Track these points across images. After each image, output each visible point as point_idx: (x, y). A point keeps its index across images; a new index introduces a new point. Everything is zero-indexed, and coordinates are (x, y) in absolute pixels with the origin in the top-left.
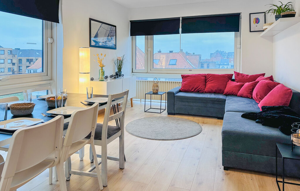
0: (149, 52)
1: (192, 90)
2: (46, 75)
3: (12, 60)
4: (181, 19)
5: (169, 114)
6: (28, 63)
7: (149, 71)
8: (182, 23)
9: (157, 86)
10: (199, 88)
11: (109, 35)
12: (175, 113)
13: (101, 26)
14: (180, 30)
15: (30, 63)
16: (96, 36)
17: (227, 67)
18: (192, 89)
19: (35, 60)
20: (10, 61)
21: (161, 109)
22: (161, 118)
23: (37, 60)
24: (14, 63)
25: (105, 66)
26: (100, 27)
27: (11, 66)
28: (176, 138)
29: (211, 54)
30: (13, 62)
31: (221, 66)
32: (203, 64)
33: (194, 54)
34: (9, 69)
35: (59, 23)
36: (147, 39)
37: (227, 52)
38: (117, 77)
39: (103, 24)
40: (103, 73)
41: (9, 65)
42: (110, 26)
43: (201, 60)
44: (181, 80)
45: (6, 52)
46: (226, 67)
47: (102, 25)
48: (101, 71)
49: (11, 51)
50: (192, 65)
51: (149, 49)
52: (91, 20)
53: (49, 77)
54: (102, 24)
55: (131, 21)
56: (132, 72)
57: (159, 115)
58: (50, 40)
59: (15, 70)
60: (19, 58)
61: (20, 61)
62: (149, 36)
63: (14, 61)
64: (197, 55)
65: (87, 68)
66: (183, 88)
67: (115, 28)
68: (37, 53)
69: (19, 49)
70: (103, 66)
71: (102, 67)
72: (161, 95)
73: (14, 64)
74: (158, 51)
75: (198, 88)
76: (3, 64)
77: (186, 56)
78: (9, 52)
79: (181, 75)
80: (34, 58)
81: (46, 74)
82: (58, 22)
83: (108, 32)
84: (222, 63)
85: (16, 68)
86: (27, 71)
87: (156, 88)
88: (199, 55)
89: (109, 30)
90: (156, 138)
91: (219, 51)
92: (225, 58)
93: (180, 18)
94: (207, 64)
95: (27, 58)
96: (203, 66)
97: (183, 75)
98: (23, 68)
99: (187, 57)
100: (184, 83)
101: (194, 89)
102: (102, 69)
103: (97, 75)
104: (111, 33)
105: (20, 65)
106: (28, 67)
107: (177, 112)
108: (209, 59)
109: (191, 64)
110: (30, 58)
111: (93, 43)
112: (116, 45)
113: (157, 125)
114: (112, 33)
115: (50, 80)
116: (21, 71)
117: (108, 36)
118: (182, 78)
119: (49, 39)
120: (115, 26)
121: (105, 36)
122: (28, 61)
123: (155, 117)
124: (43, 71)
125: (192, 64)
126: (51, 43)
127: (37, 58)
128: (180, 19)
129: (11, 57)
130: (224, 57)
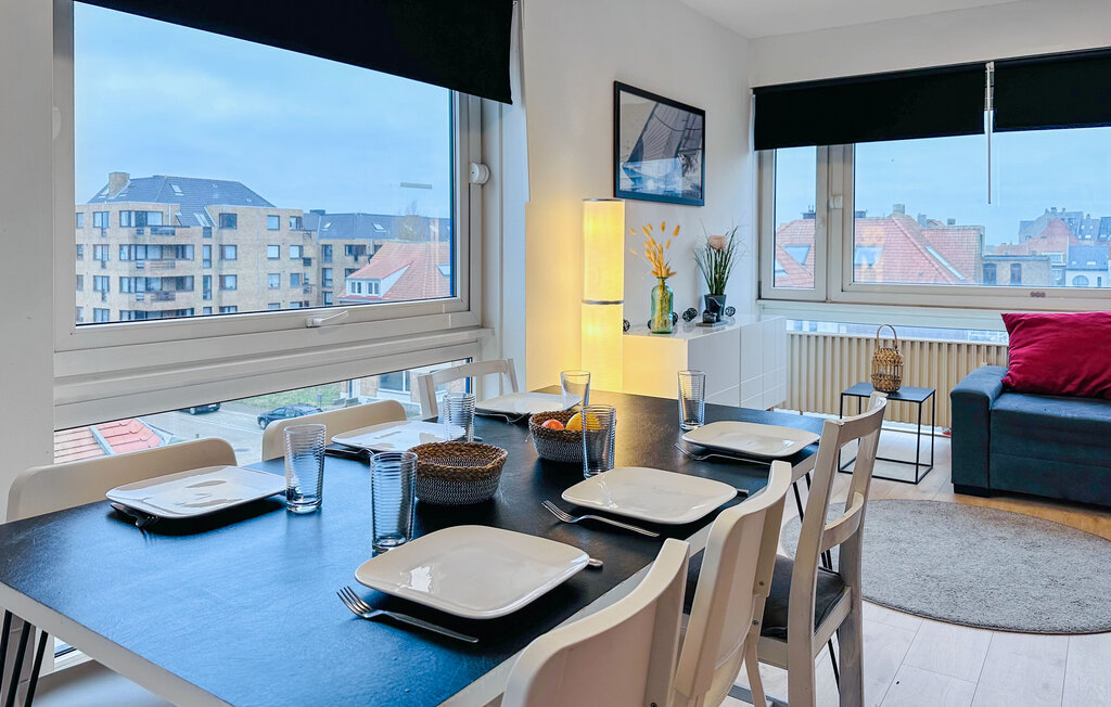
0: (836, 217)
1: (1070, 388)
2: (466, 308)
3: (301, 247)
4: (990, 68)
5: (960, 489)
6: (351, 258)
7: (835, 294)
8: (995, 86)
9: (897, 363)
10: (1104, 377)
11: (679, 147)
12: (992, 486)
13: (653, 113)
14: (989, 116)
15: (356, 259)
16: (636, 156)
17: (1099, 279)
18: (1068, 381)
19: (372, 248)
20: (295, 253)
21: (917, 464)
22: (931, 509)
23: (376, 248)
24: (310, 259)
25: (673, 274)
26: (650, 118)
27: (298, 267)
28: (1060, 624)
29: (1022, 222)
30: (305, 256)
31: (1070, 276)
32: (994, 265)
33: (951, 222)
34: (295, 277)
35: (511, 103)
36: (824, 163)
37: (1096, 216)
38: (718, 320)
39: (661, 105)
40: (668, 300)
41: (292, 263)
42: (684, 114)
43: (985, 248)
44: (1002, 338)
45: (285, 223)
46: (1092, 278)
47: (657, 110)
48: (659, 292)
49: (299, 220)
50: (950, 268)
51: (838, 203)
52: (619, 87)
53: (472, 318)
54: (656, 106)
55: (756, 91)
56: (760, 298)
57: (910, 492)
58: (477, 174)
59: (310, 282)
60: (324, 242)
61: (326, 250)
62: (837, 149)
63: (309, 252)
64: (964, 229)
65: (611, 281)
66: (1018, 376)
67: (699, 118)
68: (378, 227)
69: (322, 213)
70: (669, 275)
71: (663, 279)
72: (920, 403)
73: (307, 262)
74: (805, 214)
75: (1097, 376)
76: (276, 263)
77: (921, 230)
78: (294, 221)
79: (1004, 316)
80: (369, 243)
81: (467, 304)
82: (505, 97)
83: (678, 137)
84: (1074, 263)
85: (312, 274)
86: (348, 285)
87: (889, 371)
88: (975, 228)
89: (681, 126)
90: (954, 616)
91: (1059, 210)
92: (1086, 242)
93: (988, 65)
94: (1012, 265)
95: (349, 242)
96: (994, 274)
97: (1013, 316)
98: (336, 275)
99: (927, 235)
100: (1021, 351)
101: (1077, 382)
102: (664, 287)
103: (646, 311)
104: (687, 139)
105: (326, 266)
106: (351, 271)
107: (1004, 487)
108: (1015, 243)
109: (945, 263)
110: (357, 242)
111: (626, 184)
112: (702, 189)
113: (927, 542)
114: (689, 142)
115: (477, 327)
116: (328, 284)
117: (678, 151)
118: (1010, 328)
119: (476, 169)
120: (702, 113)
121: (666, 155)
122: (350, 252)
123: (903, 502)
124: (453, 294)
125: (951, 265)
126: (483, 186)
127: (377, 243)
128: (988, 72)
129: (298, 238)
130: (1083, 239)
